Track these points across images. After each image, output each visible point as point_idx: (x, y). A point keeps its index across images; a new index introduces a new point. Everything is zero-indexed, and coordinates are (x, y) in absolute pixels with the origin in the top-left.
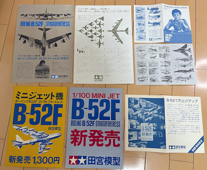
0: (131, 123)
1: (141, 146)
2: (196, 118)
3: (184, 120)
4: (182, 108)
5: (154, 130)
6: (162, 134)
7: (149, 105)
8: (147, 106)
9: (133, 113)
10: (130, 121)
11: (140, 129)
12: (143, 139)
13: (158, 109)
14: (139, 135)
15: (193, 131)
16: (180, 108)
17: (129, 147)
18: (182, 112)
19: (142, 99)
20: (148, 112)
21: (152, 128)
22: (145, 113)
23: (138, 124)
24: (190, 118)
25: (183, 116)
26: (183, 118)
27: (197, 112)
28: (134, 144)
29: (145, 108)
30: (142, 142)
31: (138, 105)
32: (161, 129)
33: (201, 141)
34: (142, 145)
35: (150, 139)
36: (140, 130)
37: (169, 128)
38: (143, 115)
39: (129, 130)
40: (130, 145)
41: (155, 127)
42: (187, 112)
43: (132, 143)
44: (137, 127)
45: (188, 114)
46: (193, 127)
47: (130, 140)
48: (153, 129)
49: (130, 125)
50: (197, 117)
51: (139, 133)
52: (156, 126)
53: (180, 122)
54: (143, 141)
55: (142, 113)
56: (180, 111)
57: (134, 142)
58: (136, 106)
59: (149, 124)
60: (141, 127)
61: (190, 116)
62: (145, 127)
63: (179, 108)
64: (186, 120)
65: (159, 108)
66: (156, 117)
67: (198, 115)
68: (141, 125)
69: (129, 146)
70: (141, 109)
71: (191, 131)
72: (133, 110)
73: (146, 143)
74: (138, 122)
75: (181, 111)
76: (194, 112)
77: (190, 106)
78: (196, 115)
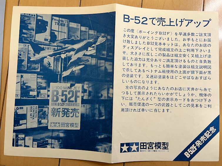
0: (24, 84)
1: (48, 144)
2: (201, 70)
3: (170, 75)
4: (166, 41)
5: (84, 102)
6: (103, 111)
7: (76, 34)
8: (69, 36)
9: (31, 55)
10: (22, 76)
11: (46, 98)
12: (53, 125)
13: (98, 43)
14: (43, 115)
15: (190, 103)
16: (162, 41)
17: (15, 147)
18: (166, 53)
19: (58, 18)
20: (72, 53)
21: (80, 94)
22: (63, 56)
23: (44, 85)
24: (186, 69)
25: (168, 63)
26: (168, 69)
27: (207, 53)
28: (29, 140)
29: (65, 42)
30: (50, 134)
31: (47, 35)
32: (103, 98)
33: (212, 129)
34: (50, 141)
35: (72, 125)
36: (46, 102)
37: (125, 95)
38: (56, 60)
39: (18, 102)
40: (17, 142)
41: (87, 94)
42: (178, 53)
43: (23, 136)
44: (38, 93)
45: (183, 58)
46: (191, 92)
47: (17, 128)
48: (82, 97)
49: (22, 88)
50: (205, 67)
51: (44, 109)
52: (90, 89)
53: (157, 79)
54: (53, 131)
55: (56, 55)
56: (160, 49)
57: (27, 132)
58: (40, 38)
59: (72, 85)
60: (50, 93)
61: (187, 64)
62: (60, 94)
63: (158, 41)
64: (174, 75)
65: (101, 40)
66: (91, 66)
67: (209, 62)
68: (51, 89)
69: (15, 143)
70: (55, 44)
71: (186, 102)
72: (30, 48)
73: (62, 135)
74: (43, 78)
75: (164, 49)
76: (199, 53)
77: (188, 37)
78: (203, 59)
